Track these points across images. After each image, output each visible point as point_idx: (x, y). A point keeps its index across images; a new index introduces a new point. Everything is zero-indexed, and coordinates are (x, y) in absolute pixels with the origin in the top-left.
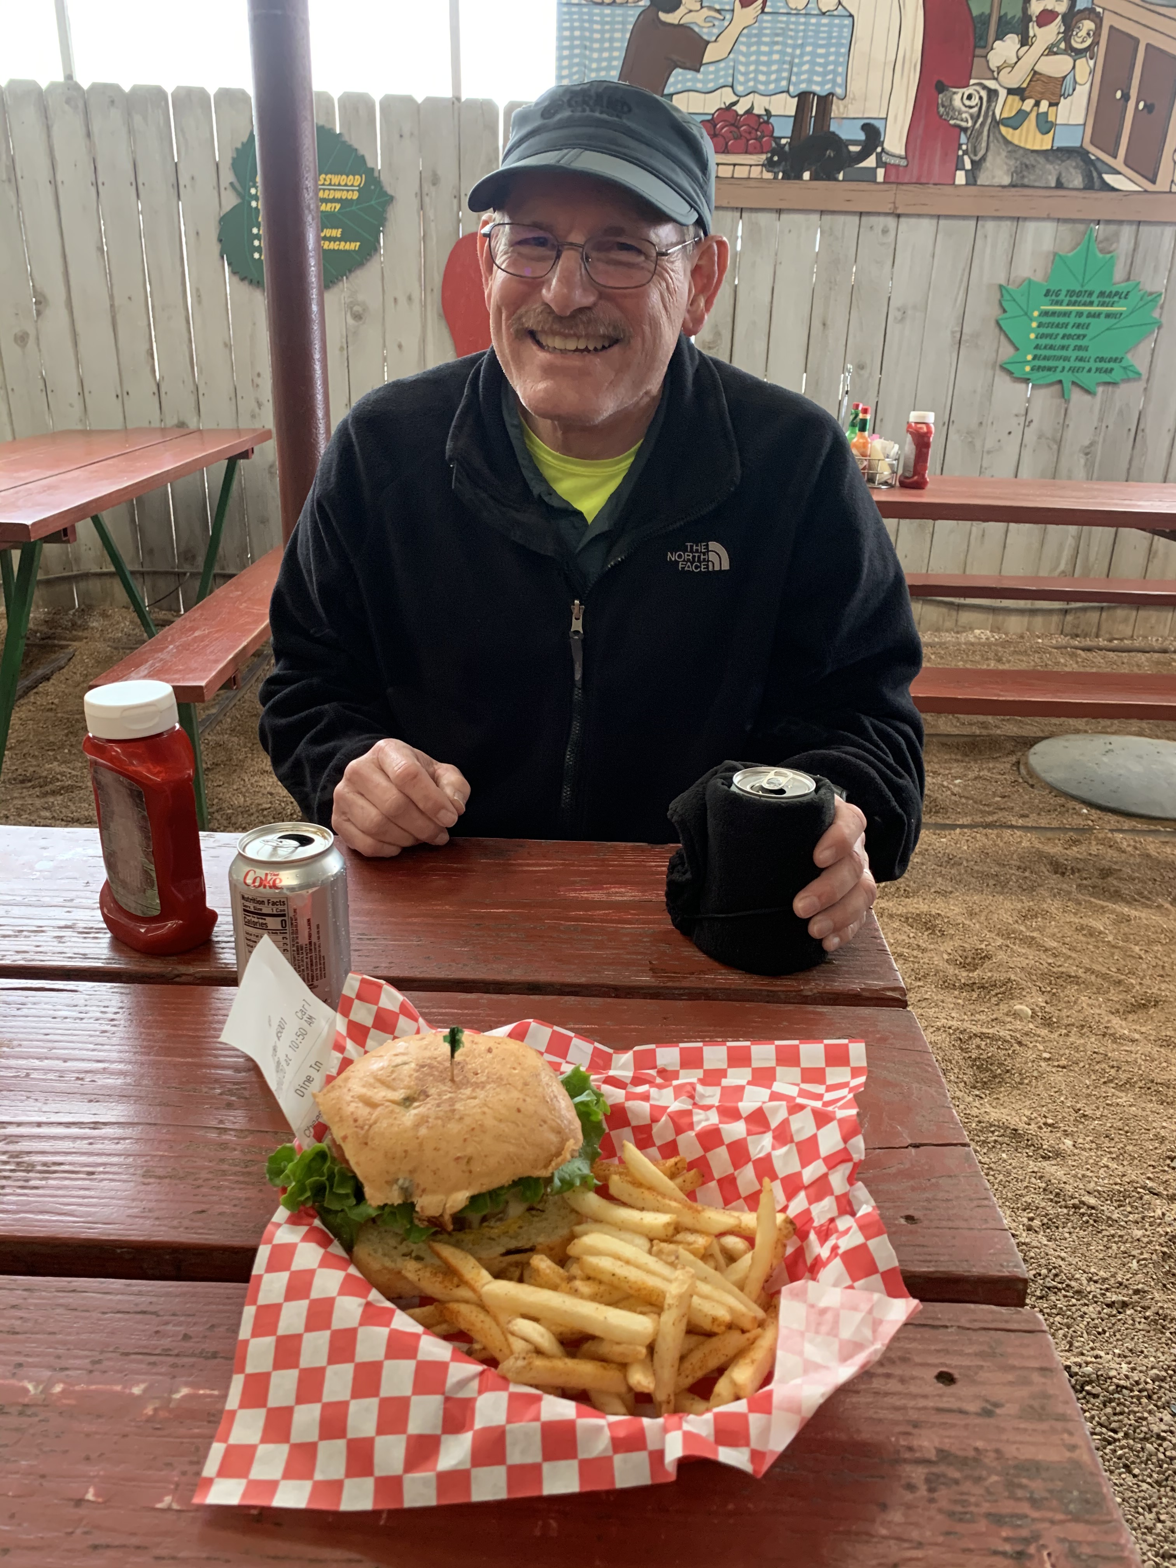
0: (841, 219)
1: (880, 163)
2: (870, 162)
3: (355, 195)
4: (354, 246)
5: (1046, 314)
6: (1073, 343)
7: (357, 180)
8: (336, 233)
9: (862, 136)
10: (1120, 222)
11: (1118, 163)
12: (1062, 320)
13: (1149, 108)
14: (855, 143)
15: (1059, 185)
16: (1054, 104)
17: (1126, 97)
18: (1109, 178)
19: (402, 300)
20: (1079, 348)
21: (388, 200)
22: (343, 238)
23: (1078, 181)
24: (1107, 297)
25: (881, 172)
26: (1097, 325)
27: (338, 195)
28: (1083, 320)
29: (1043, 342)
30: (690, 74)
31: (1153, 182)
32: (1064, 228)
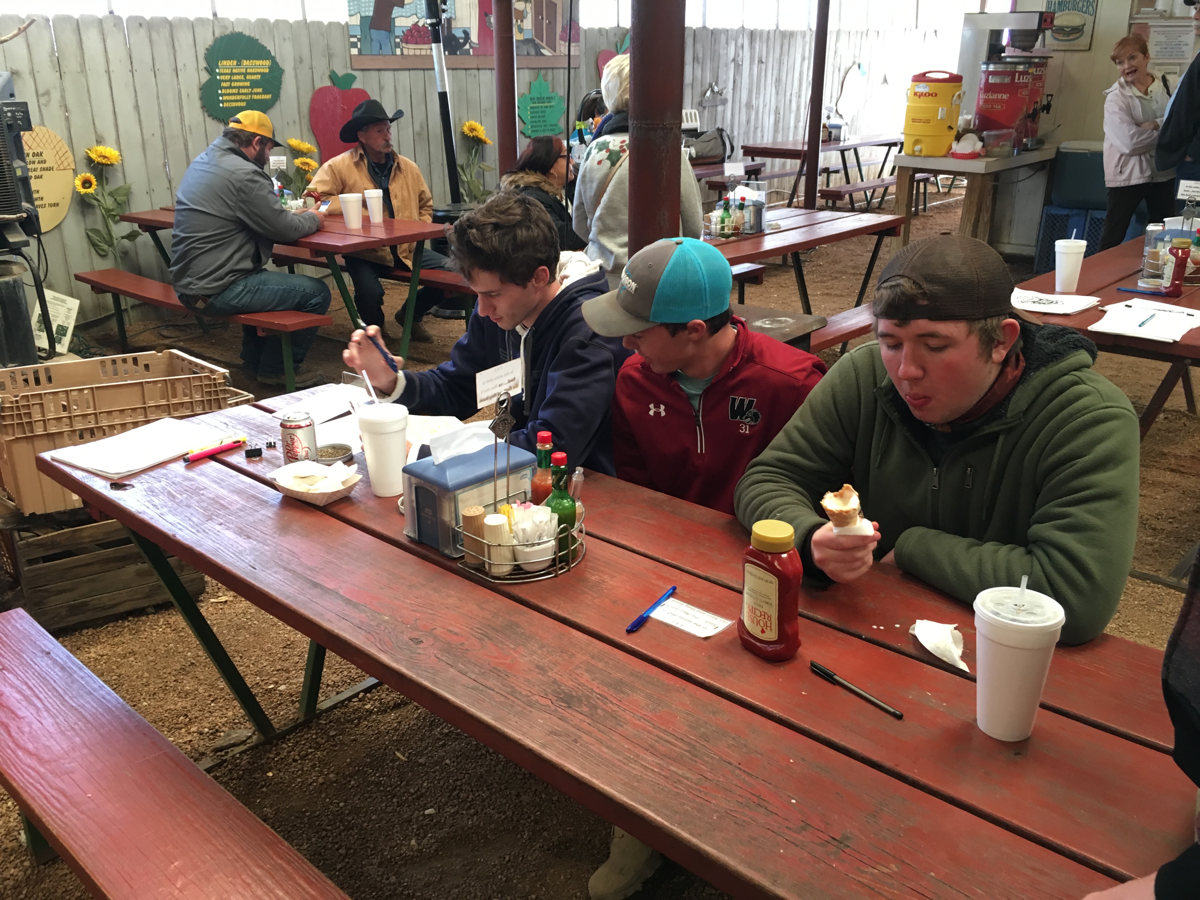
0: (459, 71)
1: (471, 47)
2: (467, 47)
3: (267, 71)
4: (268, 97)
5: (531, 108)
6: (542, 119)
7: (268, 63)
8: (260, 90)
9: (463, 35)
10: (547, 68)
11: (544, 44)
12: (537, 110)
13: (550, 22)
14: (461, 38)
15: (528, 54)
16: (522, 21)
17: (542, 18)
18: (542, 51)
19: (291, 123)
20: (544, 121)
21: (281, 71)
22: (264, 93)
23: (533, 52)
24: (549, 99)
25: (471, 51)
26: (548, 110)
27: (259, 71)
28: (543, 109)
29: (533, 120)
30: (400, 9)
31: (555, 51)
32: (531, 71)
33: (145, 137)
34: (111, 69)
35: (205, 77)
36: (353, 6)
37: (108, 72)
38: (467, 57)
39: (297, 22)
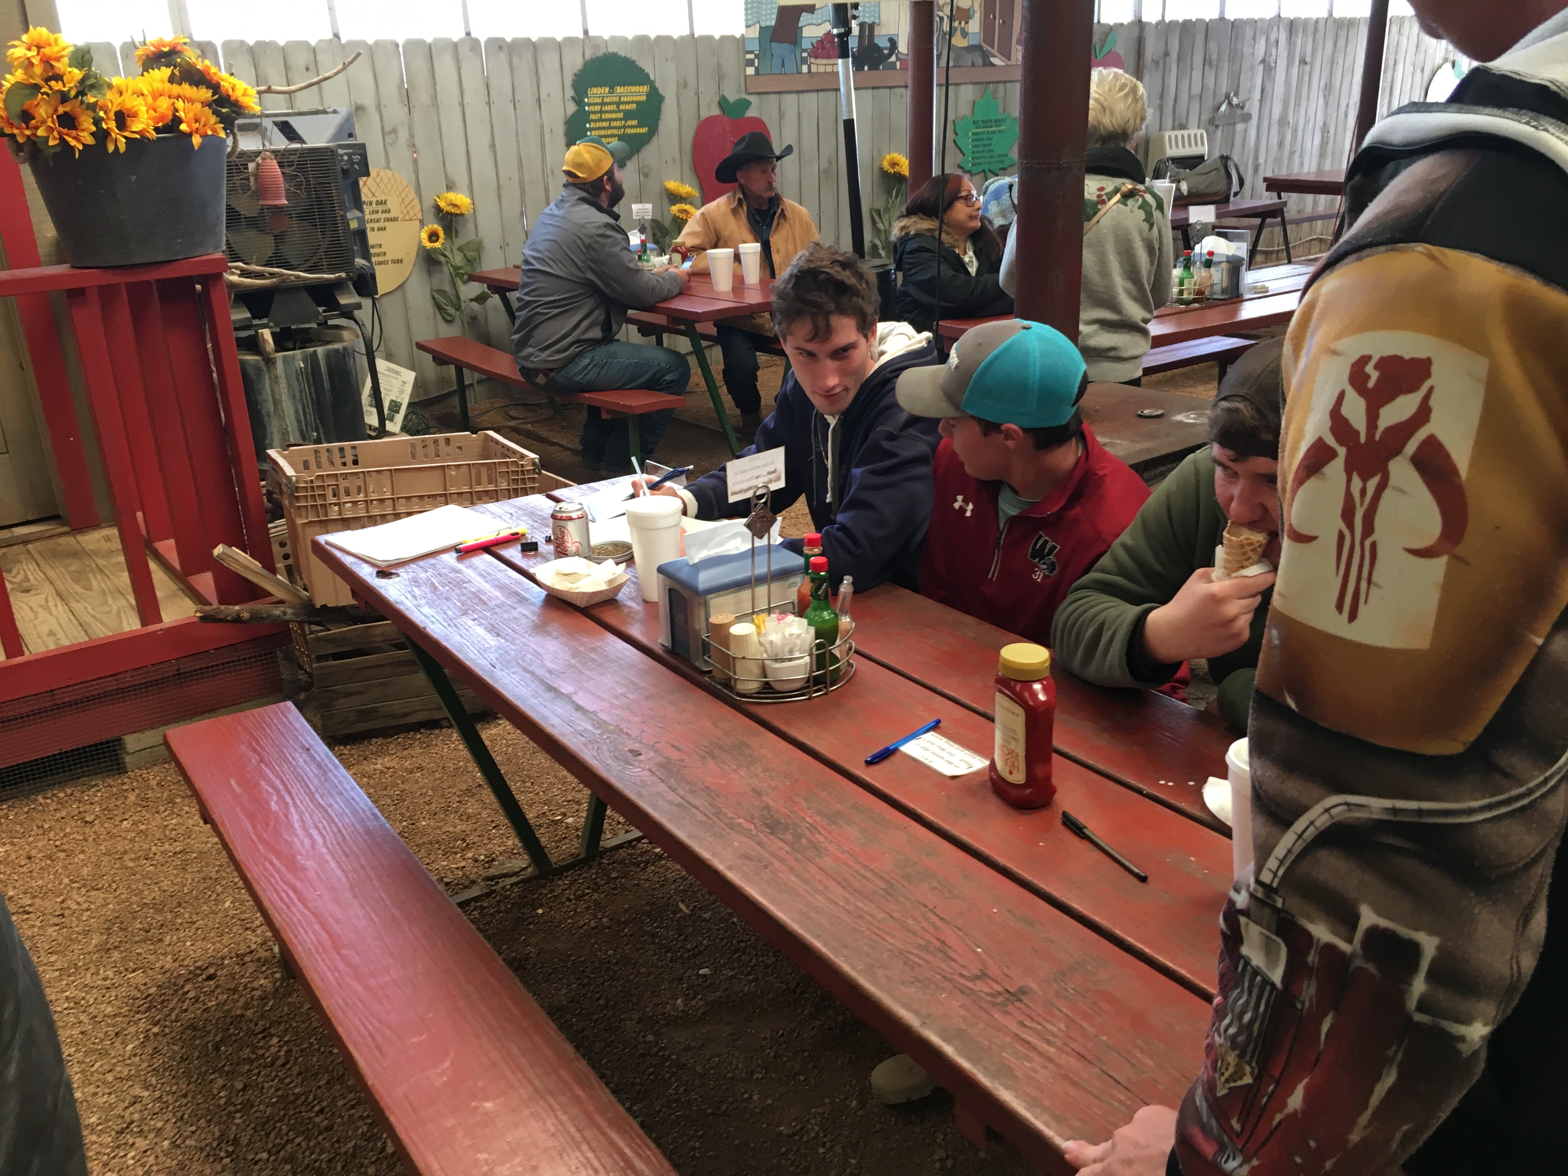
0: (881, 90)
1: (898, 59)
2: (893, 59)
3: (644, 98)
4: (644, 130)
5: (974, 134)
6: (987, 148)
7: (645, 89)
8: (635, 122)
9: (888, 45)
10: (998, 82)
11: (995, 51)
12: (981, 136)
13: (1004, 22)
14: (886, 48)
15: (973, 65)
16: (967, 23)
17: (994, 17)
18: (993, 60)
19: (670, 162)
20: (990, 151)
21: (661, 99)
22: (640, 125)
23: (979, 62)
24: (998, 122)
25: (898, 64)
26: (996, 137)
27: (635, 99)
28: (990, 136)
29: (975, 149)
30: (809, 15)
31: (1009, 59)
32: (977, 87)
33: (501, 182)
34: (465, 101)
35: (572, 108)
36: (751, 14)
37: (462, 104)
38: (892, 72)
39: (682, 38)
